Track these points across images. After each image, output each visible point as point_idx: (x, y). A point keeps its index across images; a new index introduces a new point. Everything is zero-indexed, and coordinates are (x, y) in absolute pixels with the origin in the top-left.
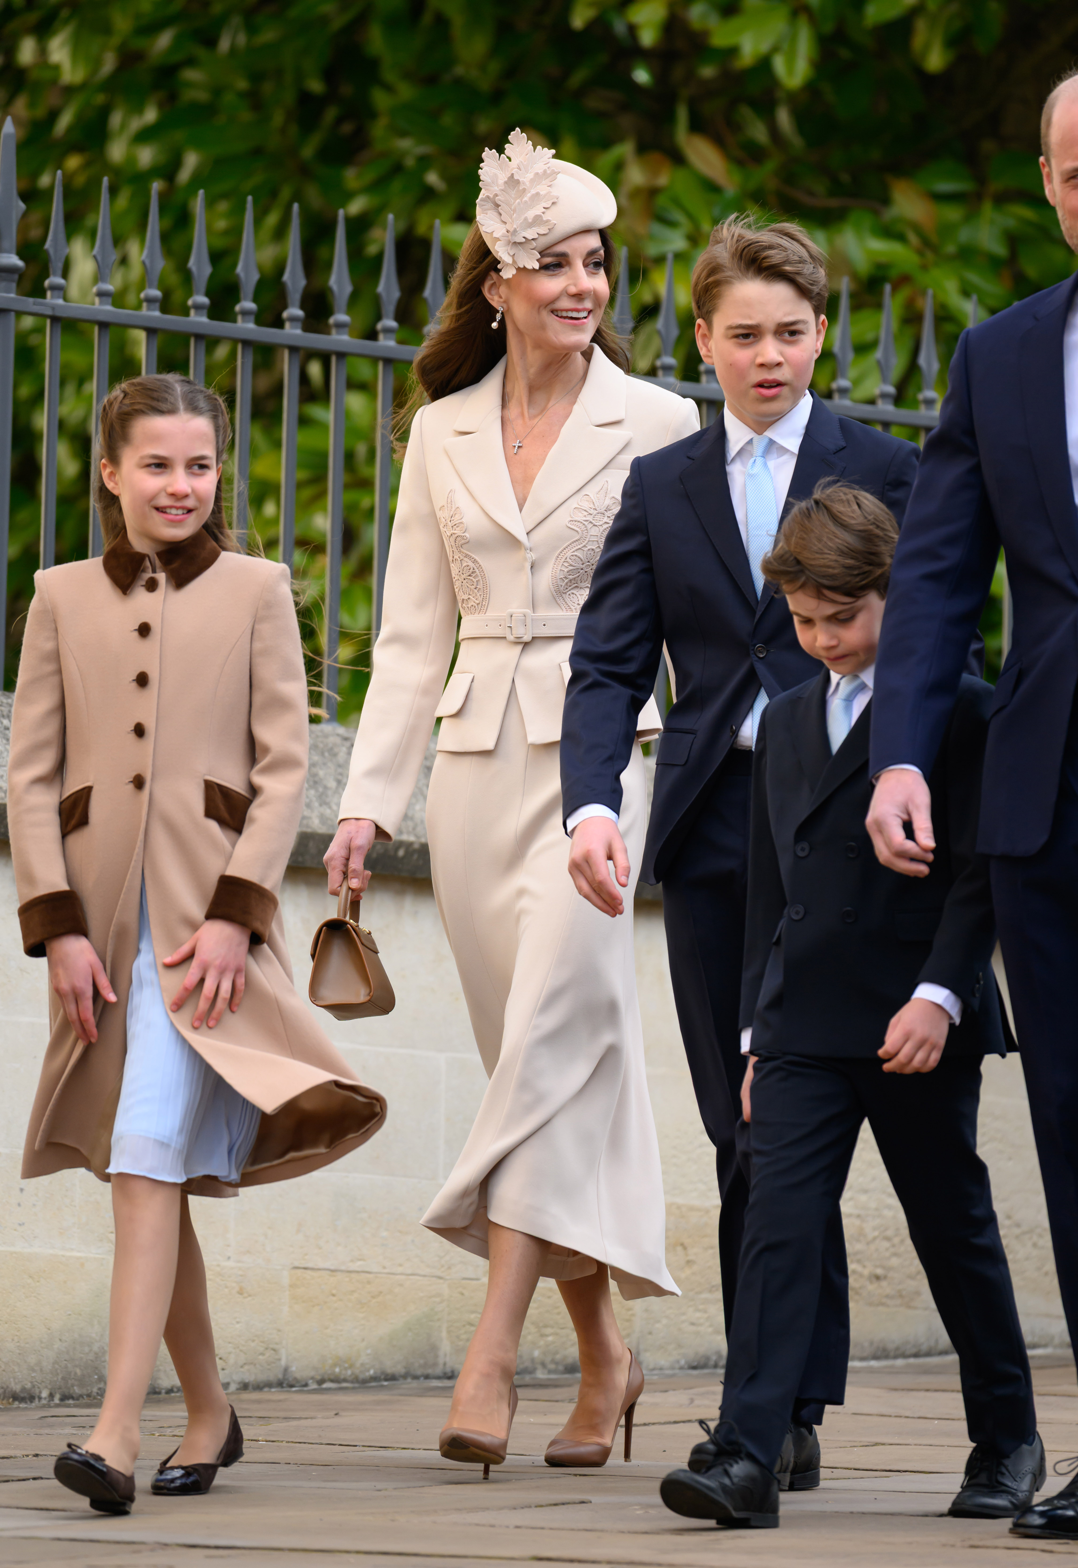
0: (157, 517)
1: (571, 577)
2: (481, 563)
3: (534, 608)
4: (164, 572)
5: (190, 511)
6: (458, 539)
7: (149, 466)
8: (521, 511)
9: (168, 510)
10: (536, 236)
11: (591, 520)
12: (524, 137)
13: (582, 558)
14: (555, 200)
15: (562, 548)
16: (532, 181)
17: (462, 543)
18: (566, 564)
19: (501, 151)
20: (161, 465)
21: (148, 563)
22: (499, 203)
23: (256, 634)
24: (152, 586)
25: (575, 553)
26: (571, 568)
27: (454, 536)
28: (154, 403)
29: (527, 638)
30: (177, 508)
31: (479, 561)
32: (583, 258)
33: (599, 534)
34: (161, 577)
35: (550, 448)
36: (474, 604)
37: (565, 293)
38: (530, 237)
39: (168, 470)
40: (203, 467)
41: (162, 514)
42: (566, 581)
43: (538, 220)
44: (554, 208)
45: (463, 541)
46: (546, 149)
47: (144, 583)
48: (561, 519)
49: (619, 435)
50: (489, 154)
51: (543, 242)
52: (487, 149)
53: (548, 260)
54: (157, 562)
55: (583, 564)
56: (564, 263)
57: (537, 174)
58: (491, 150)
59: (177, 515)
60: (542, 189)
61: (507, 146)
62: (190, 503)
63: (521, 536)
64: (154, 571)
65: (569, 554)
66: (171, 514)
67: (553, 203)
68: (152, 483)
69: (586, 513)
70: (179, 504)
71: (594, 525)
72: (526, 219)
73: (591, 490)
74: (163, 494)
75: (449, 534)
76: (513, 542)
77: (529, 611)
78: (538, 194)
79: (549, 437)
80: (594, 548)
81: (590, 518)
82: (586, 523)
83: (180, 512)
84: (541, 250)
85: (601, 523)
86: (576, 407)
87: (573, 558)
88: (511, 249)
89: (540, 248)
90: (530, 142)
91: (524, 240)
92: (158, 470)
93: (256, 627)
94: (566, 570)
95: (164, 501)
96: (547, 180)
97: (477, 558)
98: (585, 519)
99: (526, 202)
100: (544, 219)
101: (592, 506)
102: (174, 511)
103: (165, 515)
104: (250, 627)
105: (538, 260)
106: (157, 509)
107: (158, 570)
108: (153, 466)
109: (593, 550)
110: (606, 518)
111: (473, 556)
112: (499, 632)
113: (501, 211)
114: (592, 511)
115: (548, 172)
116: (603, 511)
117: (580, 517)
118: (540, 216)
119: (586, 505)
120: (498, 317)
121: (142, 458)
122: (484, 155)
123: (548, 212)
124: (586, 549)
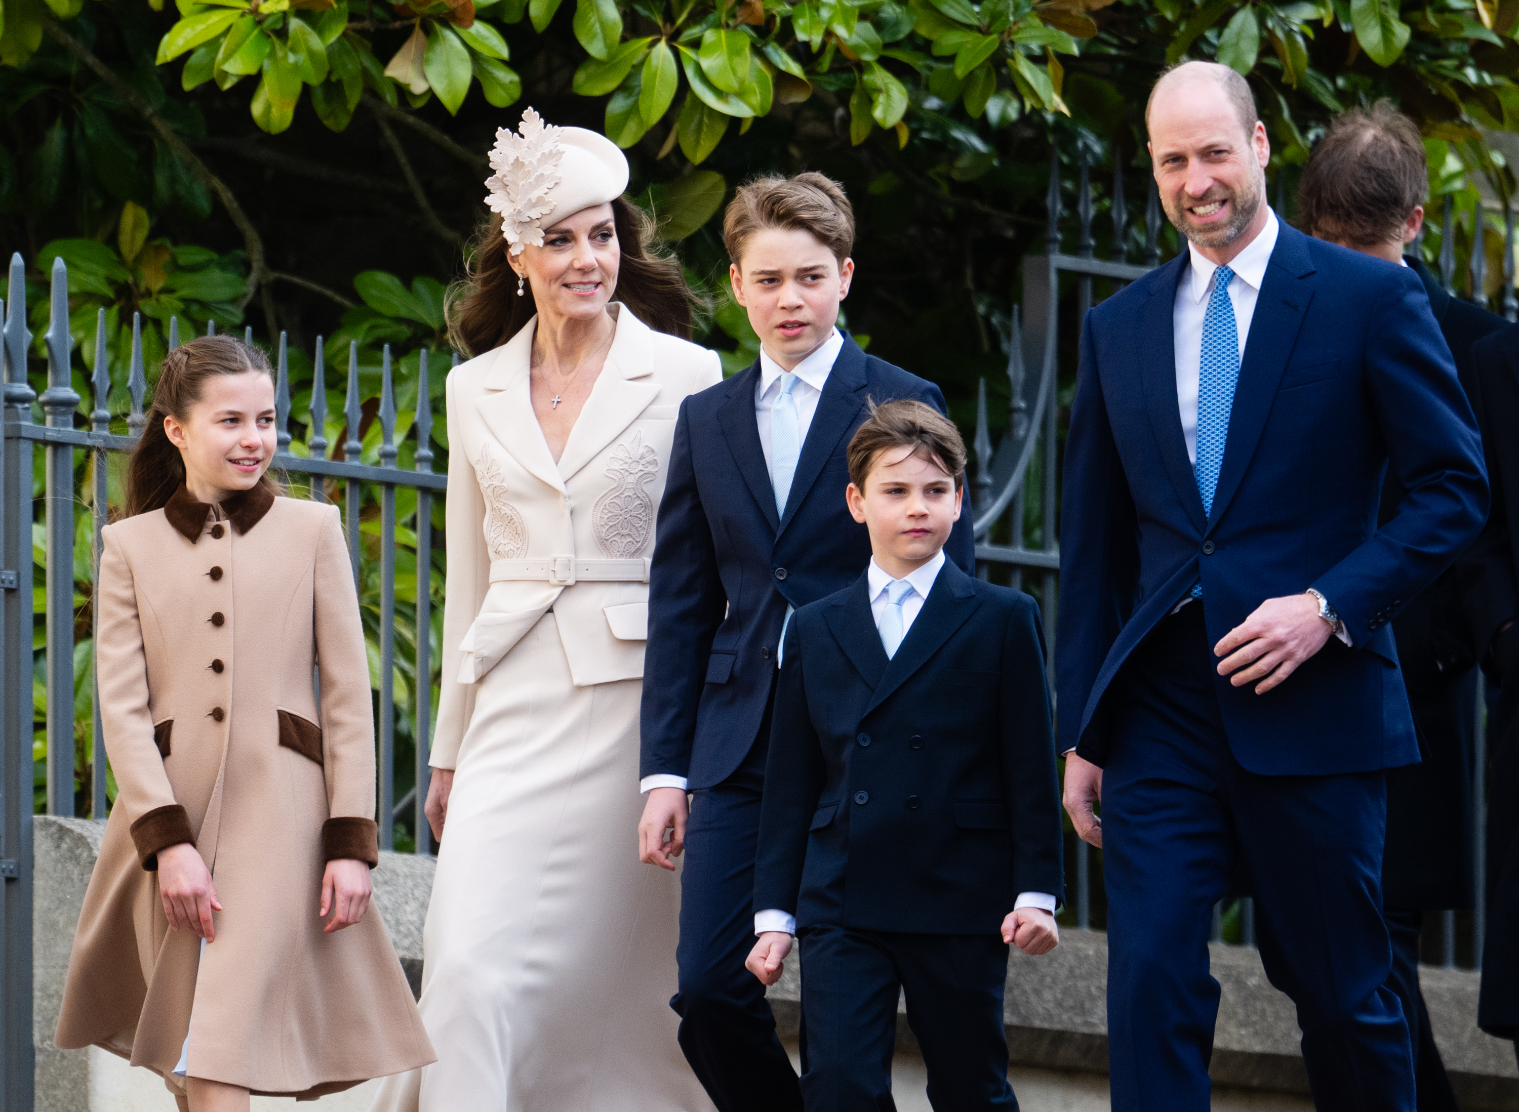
0: (230, 467)
1: (611, 524)
2: (519, 511)
3: (576, 552)
4: (227, 519)
5: (258, 461)
6: (497, 489)
7: (224, 421)
8: (557, 463)
9: (241, 462)
10: (539, 216)
11: (627, 468)
12: (536, 115)
13: (620, 505)
14: (557, 181)
15: (600, 496)
16: (539, 160)
17: (501, 492)
18: (605, 511)
19: (515, 129)
20: (235, 419)
21: (212, 513)
22: (507, 183)
23: (318, 571)
24: (218, 533)
25: (614, 501)
26: (611, 514)
27: (492, 488)
28: (226, 364)
29: (570, 582)
30: (249, 459)
31: (517, 509)
32: (588, 233)
33: (635, 482)
34: (226, 524)
35: (584, 402)
36: (514, 548)
37: (570, 267)
38: (534, 217)
39: (241, 424)
40: (269, 420)
41: (235, 465)
42: (607, 527)
43: (540, 201)
44: (556, 189)
45: (501, 491)
46: (556, 127)
47: (210, 531)
48: (598, 468)
49: (648, 388)
50: (502, 134)
51: (547, 222)
52: (500, 128)
53: (553, 236)
54: (221, 511)
55: (622, 510)
56: (570, 238)
57: (544, 153)
58: (504, 129)
59: (250, 465)
60: (547, 169)
61: (521, 124)
62: (259, 454)
63: (558, 484)
64: (218, 519)
65: (607, 501)
66: (244, 465)
67: (556, 184)
68: (228, 437)
69: (622, 462)
70: (252, 456)
71: (630, 473)
72: (530, 200)
73: (625, 440)
74: (238, 447)
75: (486, 486)
76: (550, 491)
77: (573, 556)
78: (542, 175)
79: (583, 392)
80: (629, 494)
81: (626, 467)
82: (623, 471)
83: (252, 463)
84: (545, 228)
85: (636, 471)
86: (606, 363)
87: (612, 505)
88: (518, 227)
89: (545, 227)
90: (542, 120)
91: (529, 219)
92: (232, 425)
93: (318, 565)
94: (606, 517)
95: (239, 454)
96: (554, 159)
97: (515, 506)
98: (621, 467)
99: (530, 183)
100: (547, 200)
101: (627, 455)
102: (247, 463)
103: (239, 466)
104: (312, 566)
105: (543, 238)
106: (231, 461)
107: (221, 518)
108: (228, 422)
109: (630, 496)
110: (641, 466)
111: (512, 504)
112: (542, 575)
113: (509, 191)
114: (627, 460)
115: (554, 152)
116: (637, 459)
117: (617, 466)
118: (542, 197)
119: (622, 454)
120: (521, 283)
121: (218, 414)
122: (497, 134)
123: (551, 193)
124: (623, 496)
